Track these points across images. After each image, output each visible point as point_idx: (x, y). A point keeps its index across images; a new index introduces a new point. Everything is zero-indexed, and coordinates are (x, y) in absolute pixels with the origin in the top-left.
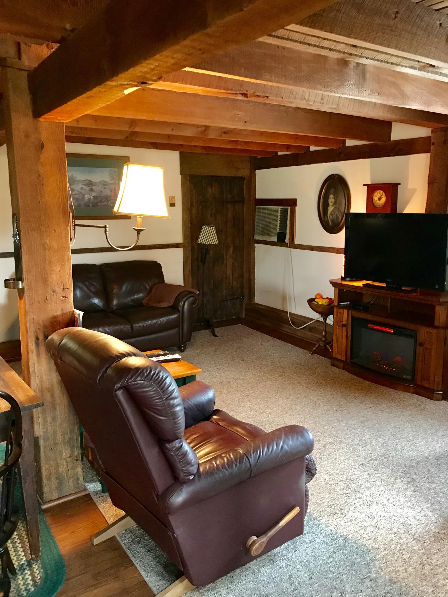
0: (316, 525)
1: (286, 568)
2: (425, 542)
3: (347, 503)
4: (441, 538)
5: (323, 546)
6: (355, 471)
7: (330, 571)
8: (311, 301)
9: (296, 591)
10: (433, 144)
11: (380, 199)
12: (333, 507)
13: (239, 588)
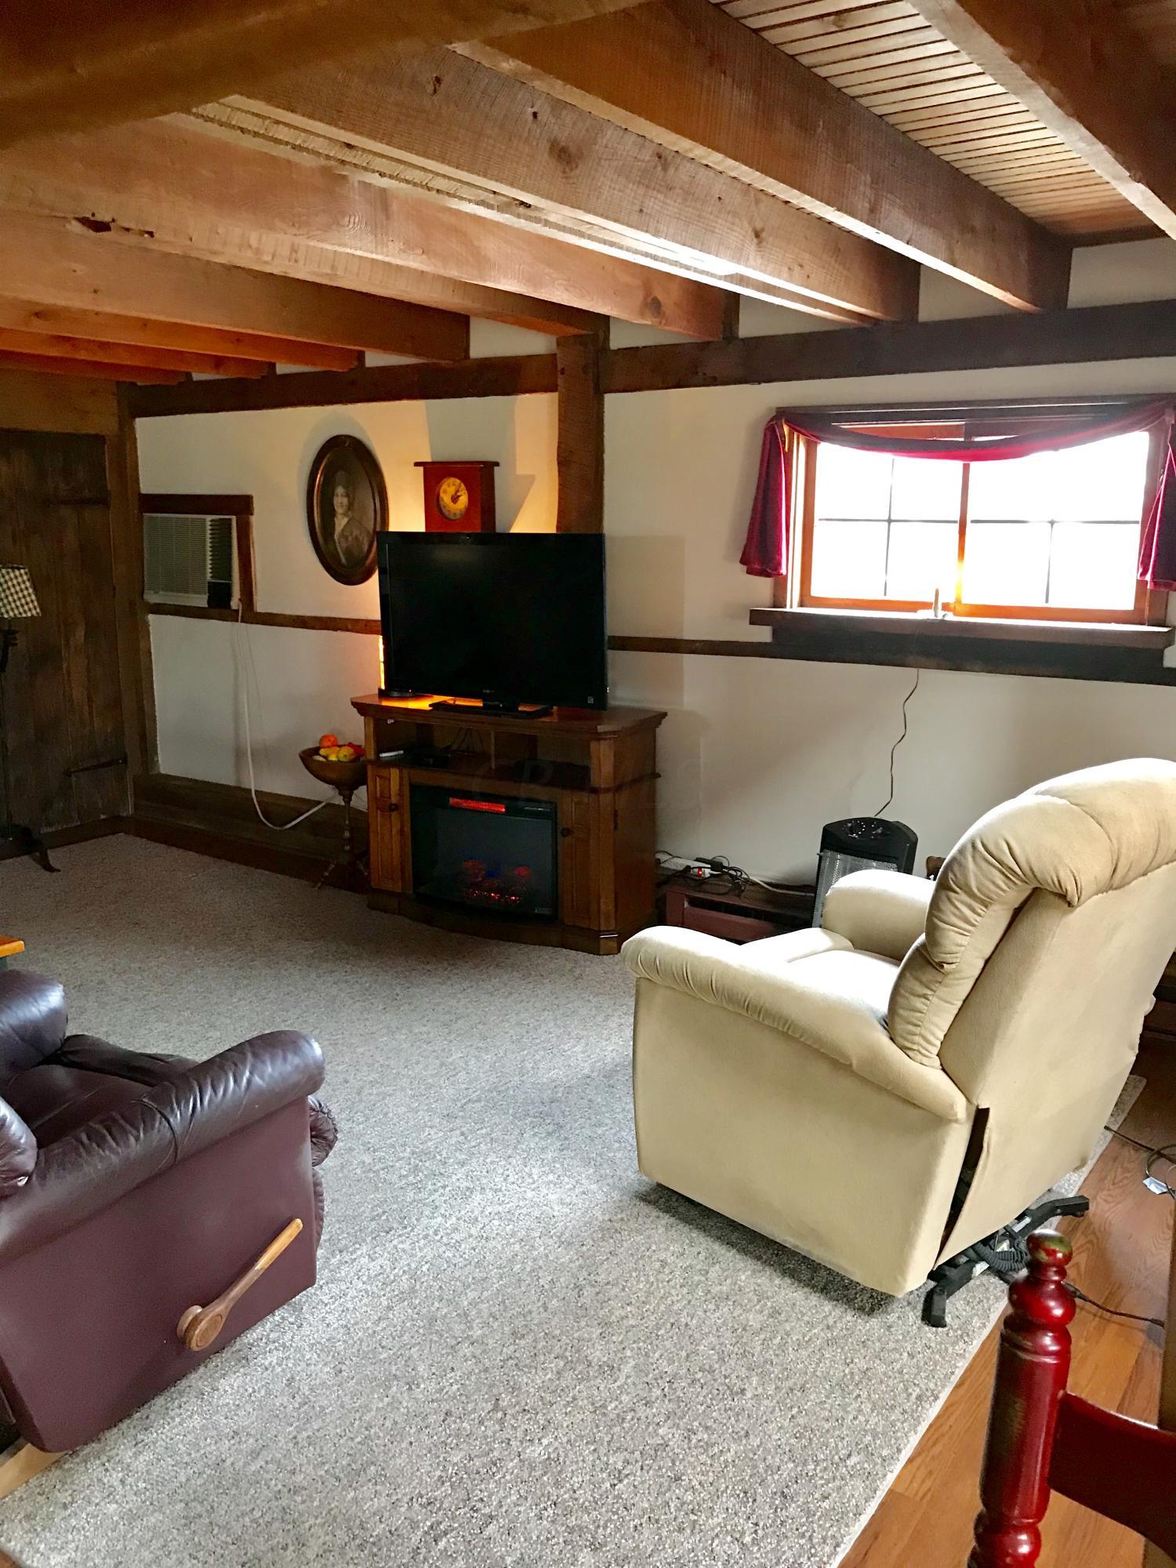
0: (346, 1262)
1: (280, 1365)
2: (583, 1245)
3: (415, 1203)
4: (616, 1230)
5: (365, 1300)
6: (432, 1133)
7: (383, 1347)
8: (308, 757)
9: (306, 1407)
10: (563, 372)
11: (455, 499)
12: (384, 1218)
13: (167, 1437)
